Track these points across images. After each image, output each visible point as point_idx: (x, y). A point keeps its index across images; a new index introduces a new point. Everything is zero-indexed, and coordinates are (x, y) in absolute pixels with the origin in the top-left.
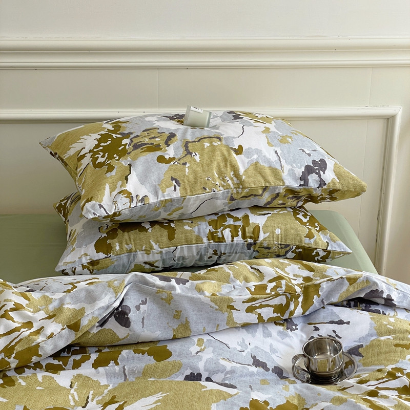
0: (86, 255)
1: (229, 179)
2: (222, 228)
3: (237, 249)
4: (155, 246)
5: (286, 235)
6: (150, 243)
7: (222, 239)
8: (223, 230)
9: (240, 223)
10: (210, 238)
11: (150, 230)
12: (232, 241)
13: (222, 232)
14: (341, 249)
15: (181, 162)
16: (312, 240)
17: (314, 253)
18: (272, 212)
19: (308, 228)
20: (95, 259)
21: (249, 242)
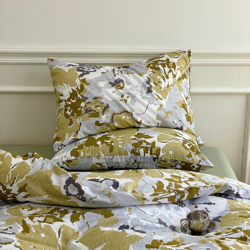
0: (65, 157)
2: (139, 148)
3: (147, 160)
4: (102, 155)
5: (176, 155)
6: (100, 153)
7: (139, 154)
9: (149, 146)
10: (132, 153)
11: (100, 146)
12: (144, 155)
14: (207, 164)
16: (191, 159)
17: (192, 166)
18: (170, 142)
19: (189, 152)
20: (70, 159)
21: (154, 157)
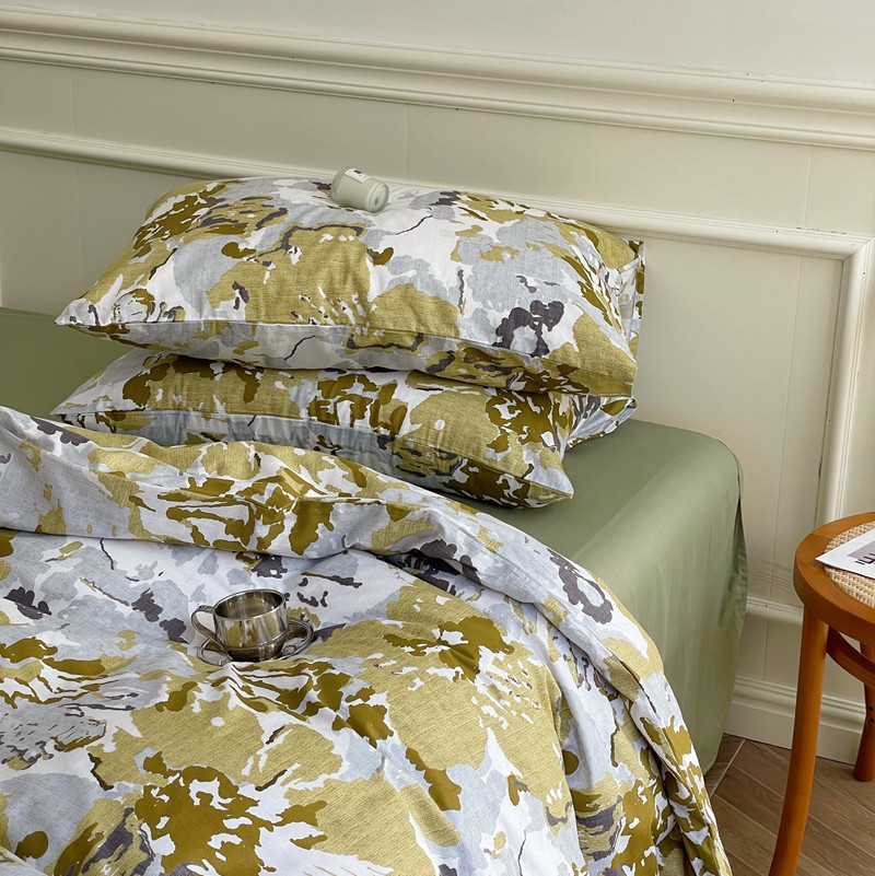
0: (106, 398)
1: (346, 306)
2: (338, 397)
3: (361, 443)
4: (220, 407)
5: (454, 434)
6: (212, 398)
7: (332, 419)
8: (339, 401)
9: (373, 396)
10: (313, 412)
11: (217, 378)
12: (352, 425)
13: (335, 404)
14: (550, 483)
15: (262, 259)
16: (500, 456)
17: (500, 482)
18: (445, 389)
19: (503, 431)
20: (118, 409)
21: (382, 433)
